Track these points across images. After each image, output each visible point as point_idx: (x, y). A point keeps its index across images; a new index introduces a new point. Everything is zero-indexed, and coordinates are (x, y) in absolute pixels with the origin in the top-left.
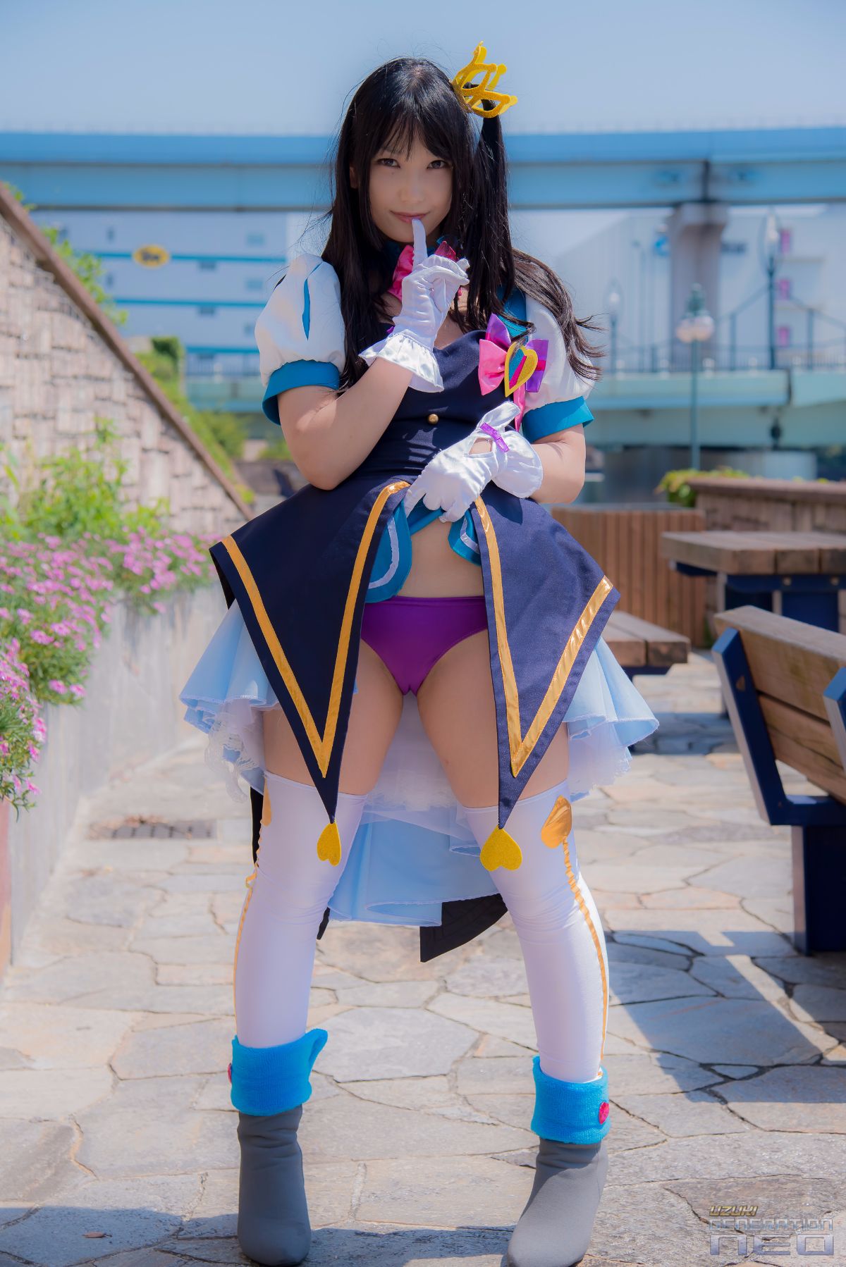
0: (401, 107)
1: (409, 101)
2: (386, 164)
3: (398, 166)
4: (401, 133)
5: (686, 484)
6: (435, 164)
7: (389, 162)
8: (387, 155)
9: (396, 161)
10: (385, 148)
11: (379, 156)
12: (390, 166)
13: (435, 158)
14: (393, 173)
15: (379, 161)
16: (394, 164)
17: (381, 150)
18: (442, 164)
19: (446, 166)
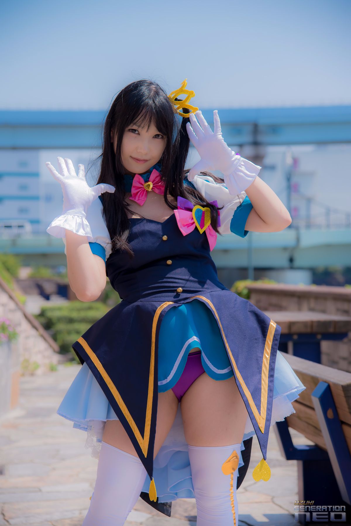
0: (147, 105)
1: (151, 102)
2: (132, 132)
3: (139, 134)
4: (145, 117)
5: (246, 287)
6: (156, 136)
7: (134, 131)
8: (135, 127)
9: (138, 131)
10: (135, 124)
11: (130, 127)
12: (135, 133)
13: (159, 133)
14: (136, 137)
15: (129, 130)
16: (137, 132)
17: (132, 124)
18: (160, 137)
19: (162, 138)
